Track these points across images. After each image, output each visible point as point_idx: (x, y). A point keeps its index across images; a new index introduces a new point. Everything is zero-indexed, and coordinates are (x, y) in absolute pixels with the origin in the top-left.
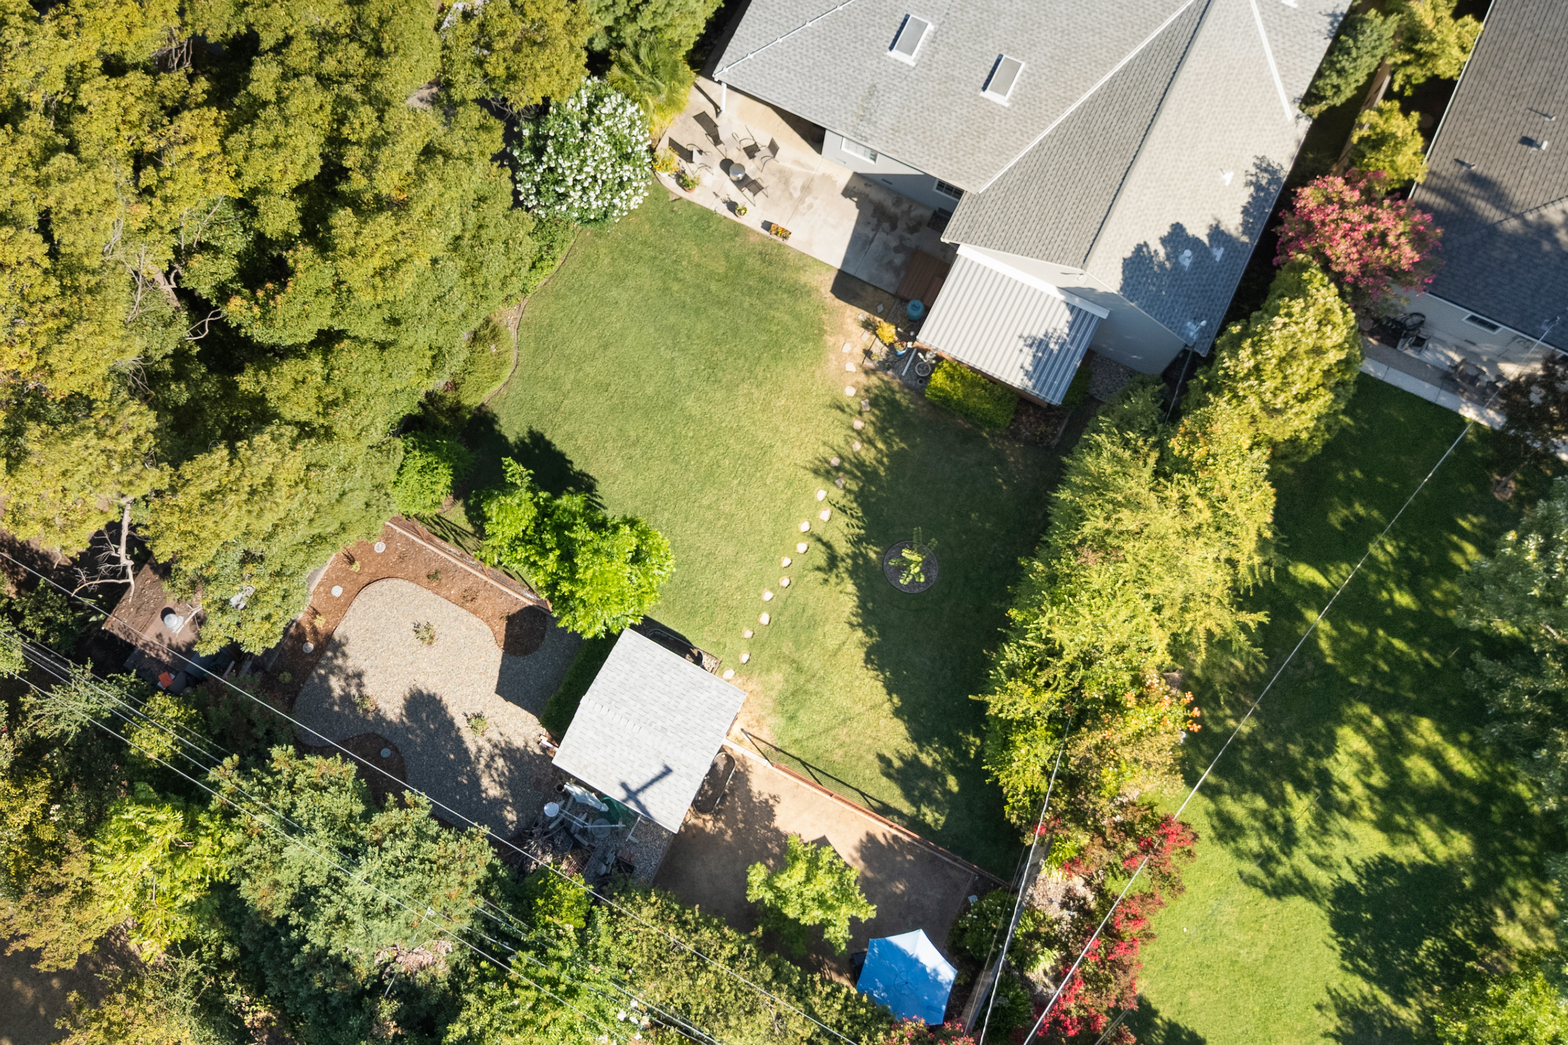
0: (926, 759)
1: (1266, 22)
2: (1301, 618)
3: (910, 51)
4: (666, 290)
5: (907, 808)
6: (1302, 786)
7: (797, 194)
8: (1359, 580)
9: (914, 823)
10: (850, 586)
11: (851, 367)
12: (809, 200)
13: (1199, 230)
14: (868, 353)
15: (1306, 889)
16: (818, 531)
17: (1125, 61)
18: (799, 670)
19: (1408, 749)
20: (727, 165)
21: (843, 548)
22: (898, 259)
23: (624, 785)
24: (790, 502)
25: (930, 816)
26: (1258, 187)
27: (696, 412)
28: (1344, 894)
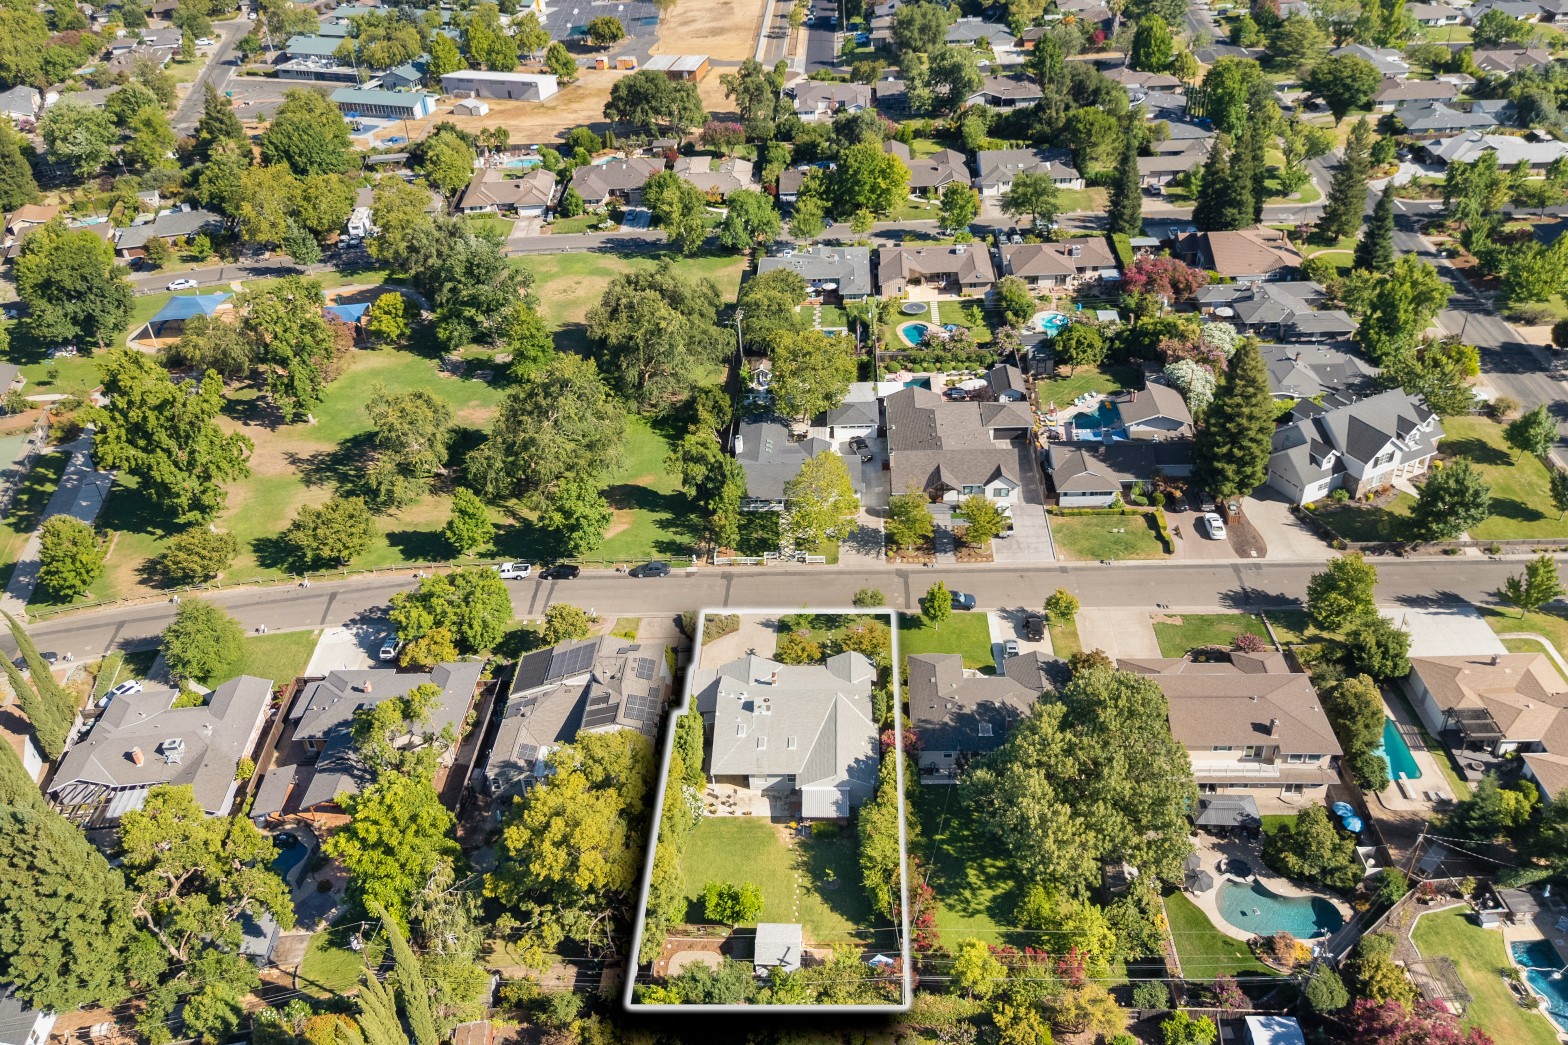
0: (861, 928)
3: (763, 746)
4: (722, 842)
5: (863, 942)
6: (964, 888)
7: (748, 802)
8: (952, 833)
9: (865, 946)
10: (817, 895)
11: (787, 840)
12: (753, 802)
14: (791, 834)
15: (979, 912)
16: (800, 885)
17: (821, 729)
18: (814, 922)
19: (986, 867)
20: (723, 803)
21: (810, 886)
22: (787, 807)
23: (778, 959)
24: (788, 881)
28: (988, 909)
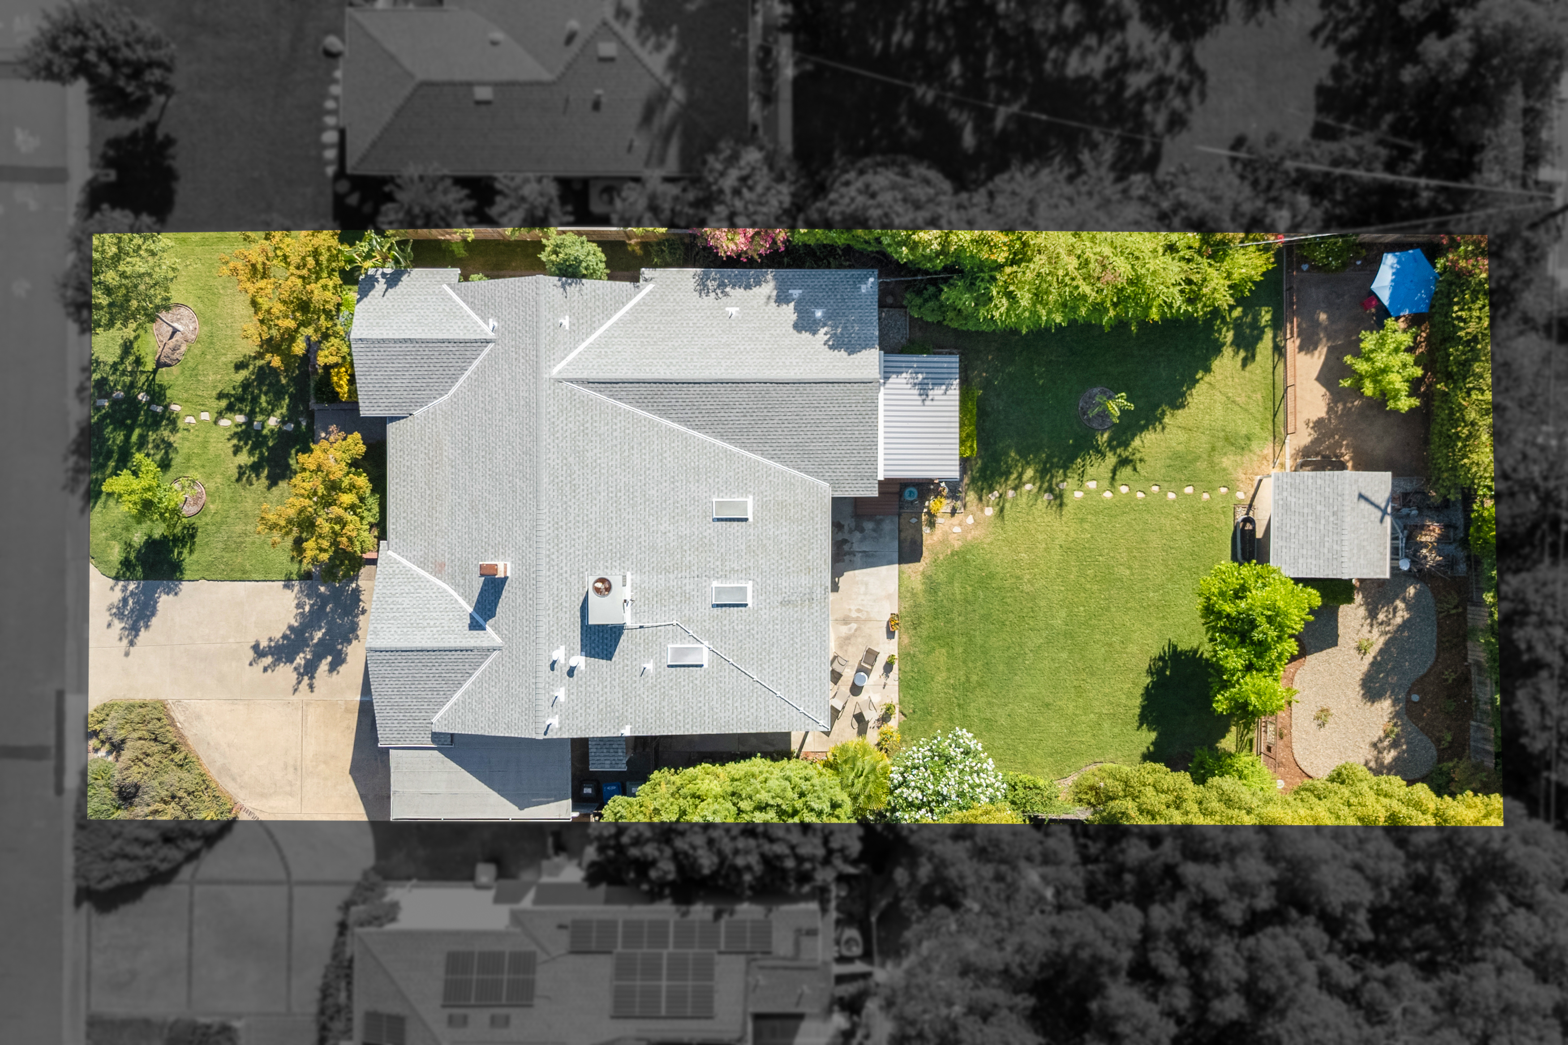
0: (1230, 336)
1: (588, 335)
2: (1004, 130)
3: (743, 590)
4: (980, 685)
5: (1269, 335)
6: (1122, 86)
7: (854, 626)
8: (959, 104)
9: (1277, 325)
10: (1136, 442)
11: (970, 520)
12: (854, 615)
13: (789, 313)
14: (954, 512)
15: (1188, 60)
16: (1106, 483)
17: (675, 426)
18: (1213, 449)
19: (1061, 28)
20: (856, 690)
21: (1111, 460)
22: (869, 526)
23: (1382, 520)
24: (1096, 513)
25: (1266, 316)
26: (722, 285)
27: (1063, 613)
28: (1179, 35)
